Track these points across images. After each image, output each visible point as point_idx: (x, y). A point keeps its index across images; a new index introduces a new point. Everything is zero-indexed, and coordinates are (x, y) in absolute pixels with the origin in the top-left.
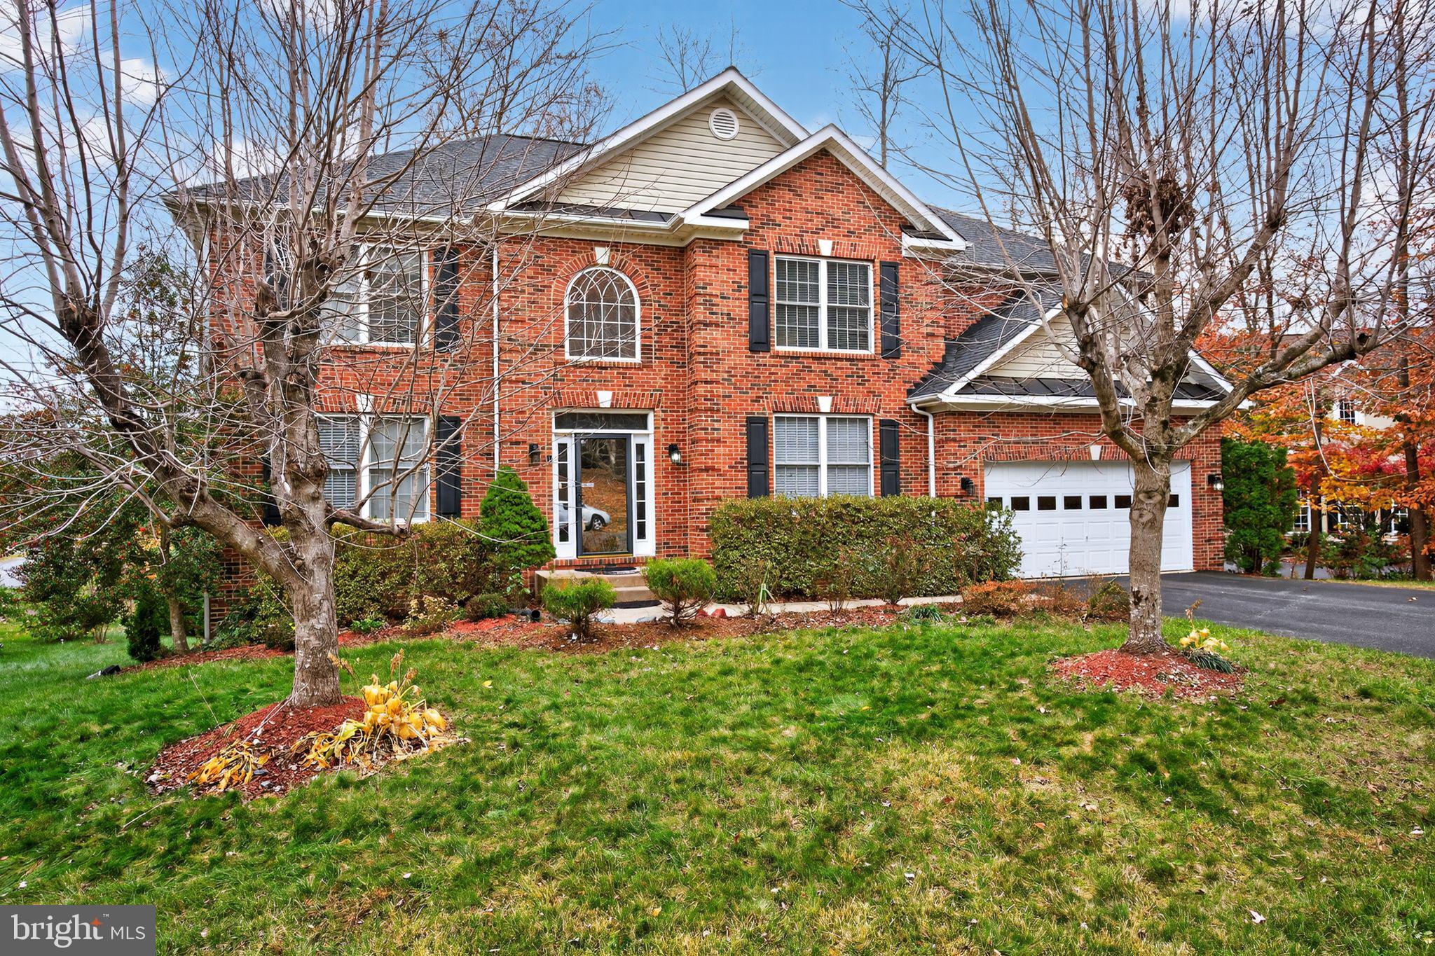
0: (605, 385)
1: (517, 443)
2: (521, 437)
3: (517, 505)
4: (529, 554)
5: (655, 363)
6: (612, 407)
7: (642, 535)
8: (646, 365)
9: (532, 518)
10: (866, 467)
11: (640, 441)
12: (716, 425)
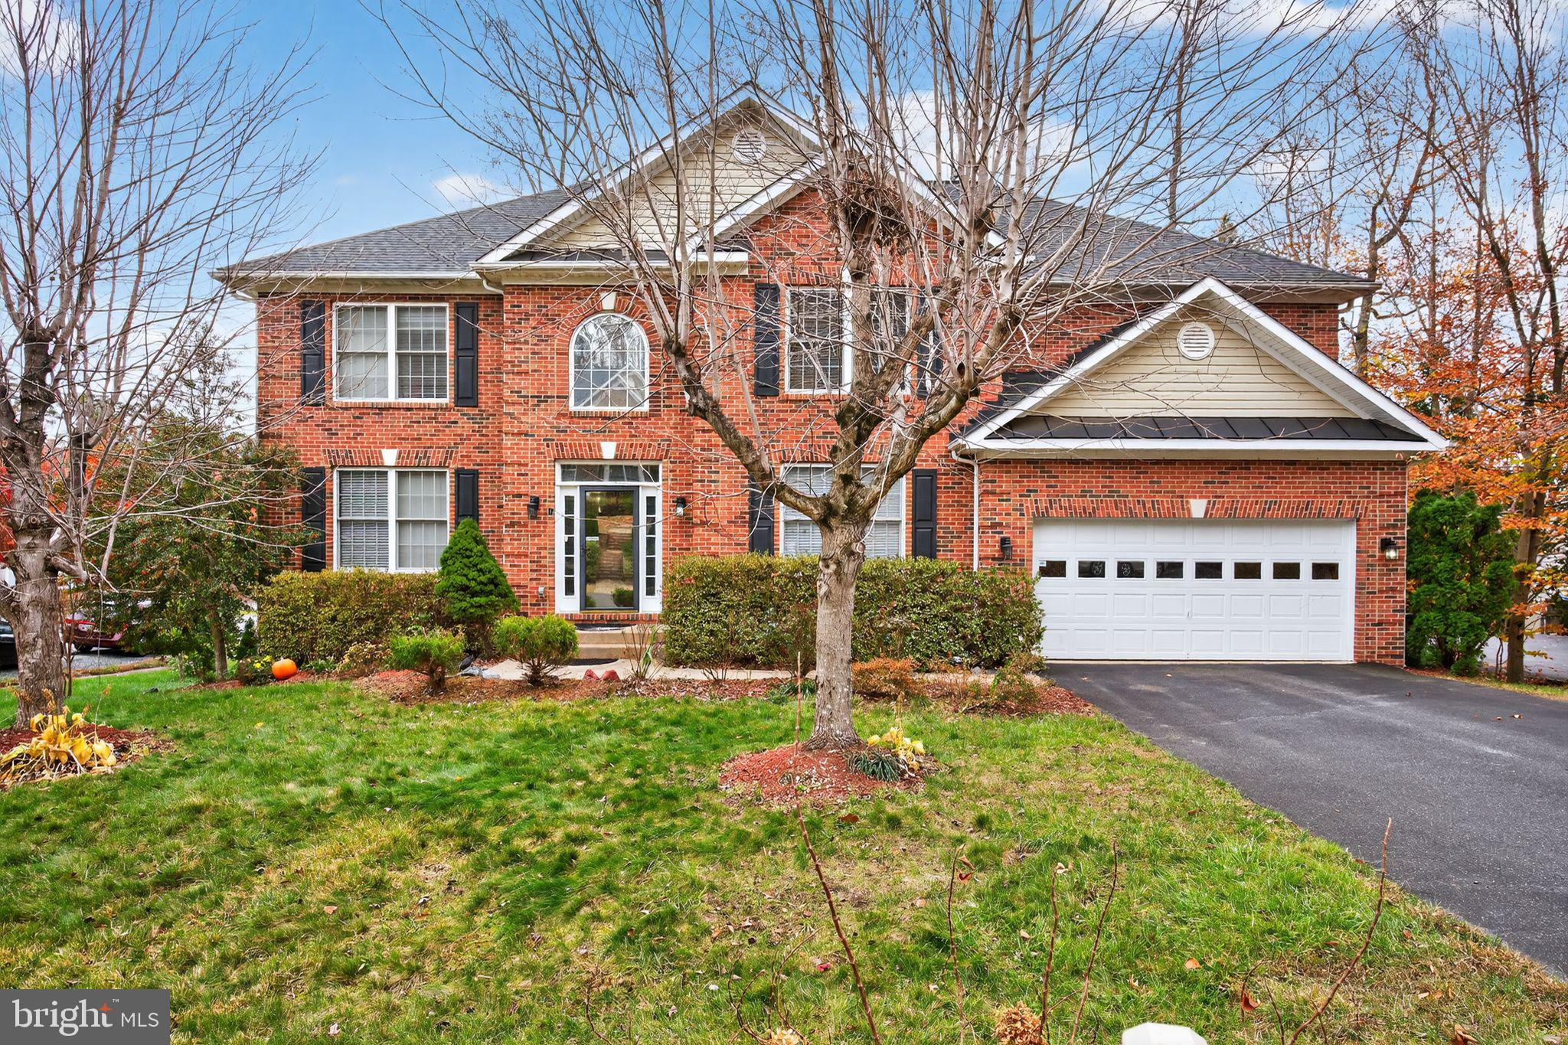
0: (607, 434)
1: (519, 496)
2: (523, 489)
3: (468, 557)
4: (472, 606)
5: (664, 411)
6: (616, 459)
7: (650, 591)
8: (654, 413)
9: (480, 570)
10: (897, 523)
11: (651, 494)
12: (714, 477)
